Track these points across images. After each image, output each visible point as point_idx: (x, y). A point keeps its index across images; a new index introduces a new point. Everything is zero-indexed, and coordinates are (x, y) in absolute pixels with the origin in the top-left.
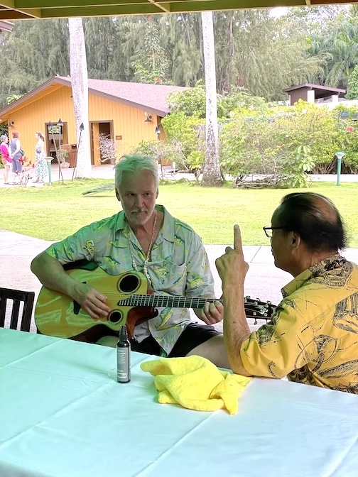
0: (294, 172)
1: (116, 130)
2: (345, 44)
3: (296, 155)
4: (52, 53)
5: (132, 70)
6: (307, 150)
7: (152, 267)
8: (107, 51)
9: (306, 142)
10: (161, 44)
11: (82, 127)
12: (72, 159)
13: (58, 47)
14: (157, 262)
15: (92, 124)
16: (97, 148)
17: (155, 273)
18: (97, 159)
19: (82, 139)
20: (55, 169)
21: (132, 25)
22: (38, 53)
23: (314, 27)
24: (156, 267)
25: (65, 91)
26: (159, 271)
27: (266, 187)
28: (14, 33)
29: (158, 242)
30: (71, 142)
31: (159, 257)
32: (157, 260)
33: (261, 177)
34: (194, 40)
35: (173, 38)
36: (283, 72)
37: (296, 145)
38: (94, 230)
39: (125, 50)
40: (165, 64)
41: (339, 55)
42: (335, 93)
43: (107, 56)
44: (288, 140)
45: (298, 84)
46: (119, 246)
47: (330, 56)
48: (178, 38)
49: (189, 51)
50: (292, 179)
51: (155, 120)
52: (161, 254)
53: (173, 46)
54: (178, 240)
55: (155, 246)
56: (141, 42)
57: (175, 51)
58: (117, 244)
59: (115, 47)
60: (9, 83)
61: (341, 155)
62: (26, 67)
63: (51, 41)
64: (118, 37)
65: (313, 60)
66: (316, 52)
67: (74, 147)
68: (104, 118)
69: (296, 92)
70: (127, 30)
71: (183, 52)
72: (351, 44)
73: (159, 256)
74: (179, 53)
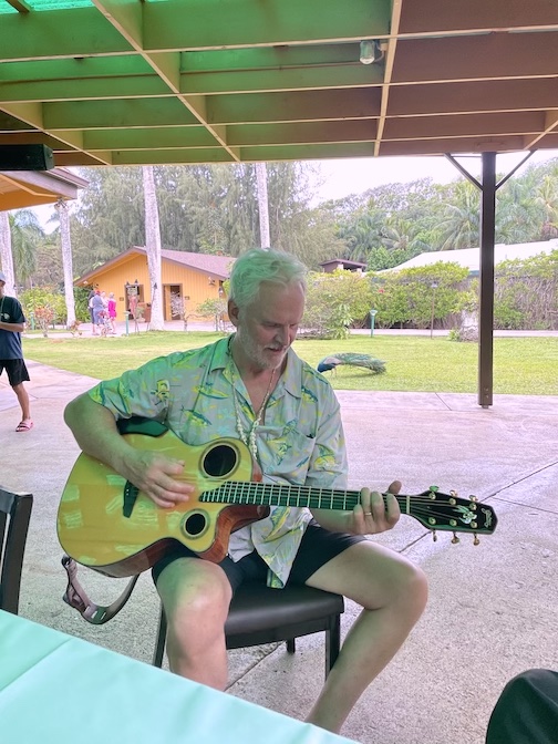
0: (336, 326)
1: (185, 291)
2: (364, 231)
3: (338, 311)
4: (132, 231)
5: (198, 246)
6: (347, 307)
7: (265, 435)
8: (177, 230)
9: (346, 301)
10: (221, 224)
11: (156, 286)
12: (147, 315)
13: (137, 226)
14: (272, 428)
15: (164, 286)
16: (168, 305)
17: (267, 445)
18: (169, 314)
19: (156, 298)
20: (132, 323)
21: (198, 209)
22: (120, 231)
23: (340, 217)
24: (271, 436)
25: (142, 259)
26: (274, 443)
27: (312, 338)
28: (101, 214)
29: (277, 395)
30: (147, 301)
31: (277, 421)
32: (273, 424)
33: (308, 331)
34: (248, 223)
35: (231, 221)
36: (318, 249)
37: (338, 304)
38: (172, 365)
39: (192, 231)
40: (224, 241)
41: (361, 239)
42: (359, 267)
43: (178, 235)
44: (330, 299)
45: (329, 259)
46: (214, 395)
47: (354, 238)
48: (235, 220)
49: (244, 231)
50: (334, 332)
51: (217, 283)
52: (281, 414)
53: (231, 227)
54: (308, 396)
55: (272, 401)
56: (205, 223)
57: (233, 231)
58: (210, 391)
59: (183, 228)
60: (96, 254)
61: (374, 313)
62: (110, 241)
63: (131, 221)
64: (187, 219)
65: (342, 242)
66: (342, 237)
67: (149, 305)
68: (174, 282)
69: (328, 266)
70: (194, 213)
71: (239, 232)
72: (369, 231)
73: (278, 417)
74: (236, 233)
